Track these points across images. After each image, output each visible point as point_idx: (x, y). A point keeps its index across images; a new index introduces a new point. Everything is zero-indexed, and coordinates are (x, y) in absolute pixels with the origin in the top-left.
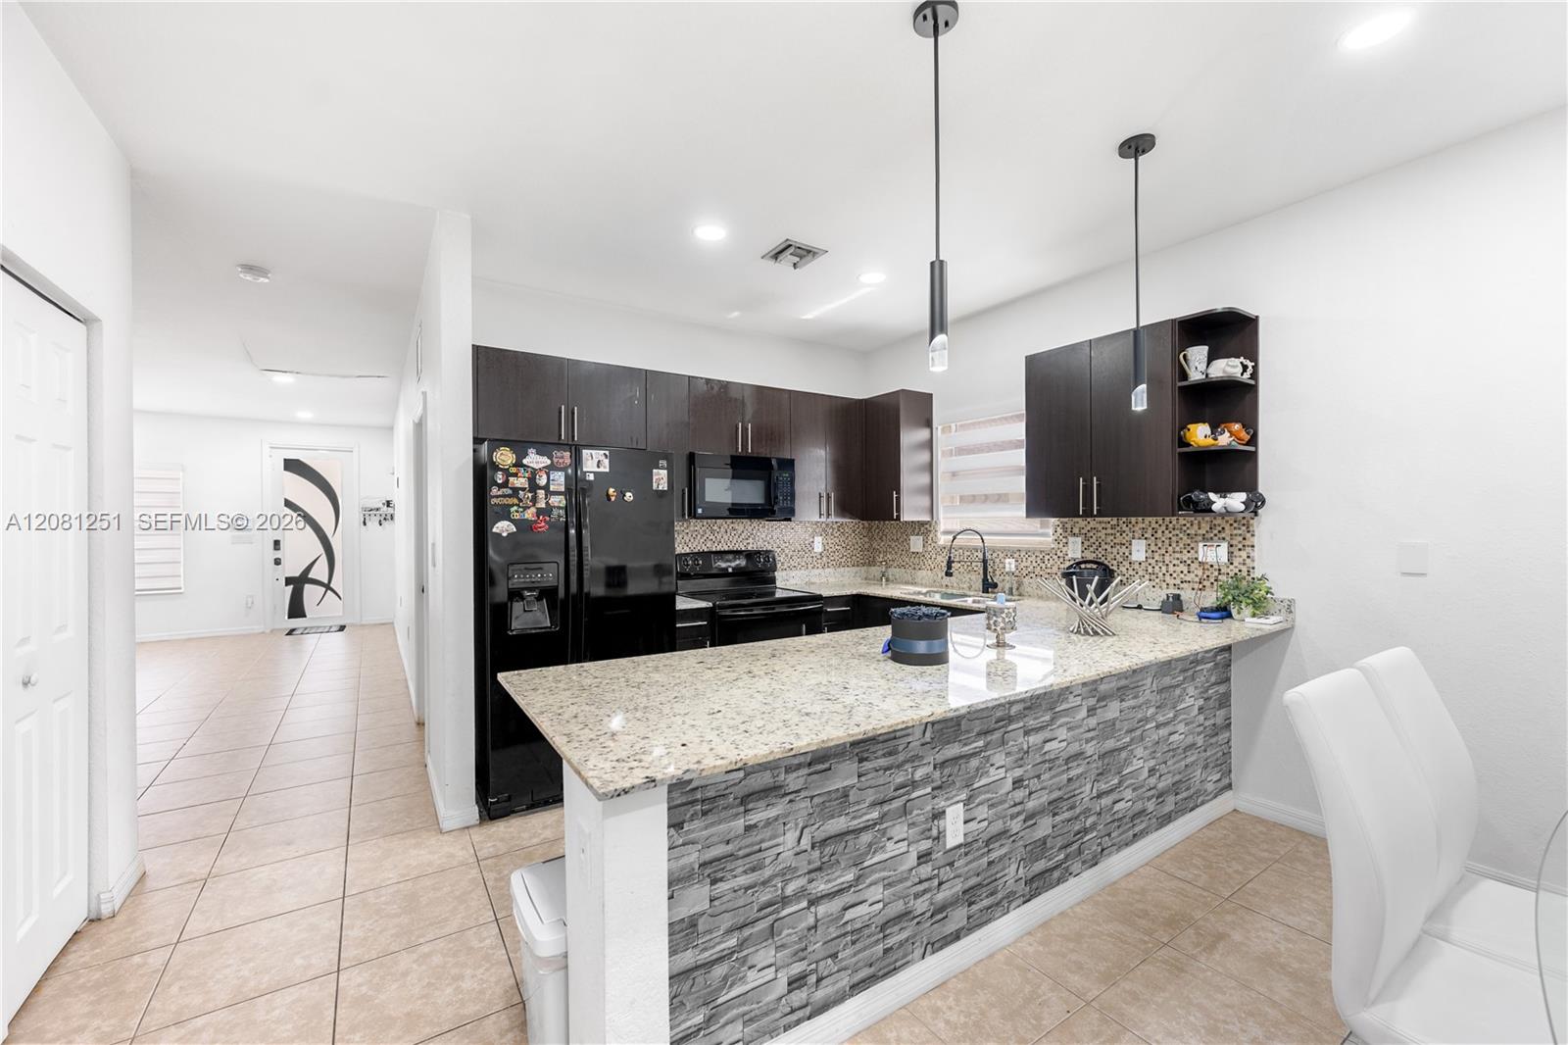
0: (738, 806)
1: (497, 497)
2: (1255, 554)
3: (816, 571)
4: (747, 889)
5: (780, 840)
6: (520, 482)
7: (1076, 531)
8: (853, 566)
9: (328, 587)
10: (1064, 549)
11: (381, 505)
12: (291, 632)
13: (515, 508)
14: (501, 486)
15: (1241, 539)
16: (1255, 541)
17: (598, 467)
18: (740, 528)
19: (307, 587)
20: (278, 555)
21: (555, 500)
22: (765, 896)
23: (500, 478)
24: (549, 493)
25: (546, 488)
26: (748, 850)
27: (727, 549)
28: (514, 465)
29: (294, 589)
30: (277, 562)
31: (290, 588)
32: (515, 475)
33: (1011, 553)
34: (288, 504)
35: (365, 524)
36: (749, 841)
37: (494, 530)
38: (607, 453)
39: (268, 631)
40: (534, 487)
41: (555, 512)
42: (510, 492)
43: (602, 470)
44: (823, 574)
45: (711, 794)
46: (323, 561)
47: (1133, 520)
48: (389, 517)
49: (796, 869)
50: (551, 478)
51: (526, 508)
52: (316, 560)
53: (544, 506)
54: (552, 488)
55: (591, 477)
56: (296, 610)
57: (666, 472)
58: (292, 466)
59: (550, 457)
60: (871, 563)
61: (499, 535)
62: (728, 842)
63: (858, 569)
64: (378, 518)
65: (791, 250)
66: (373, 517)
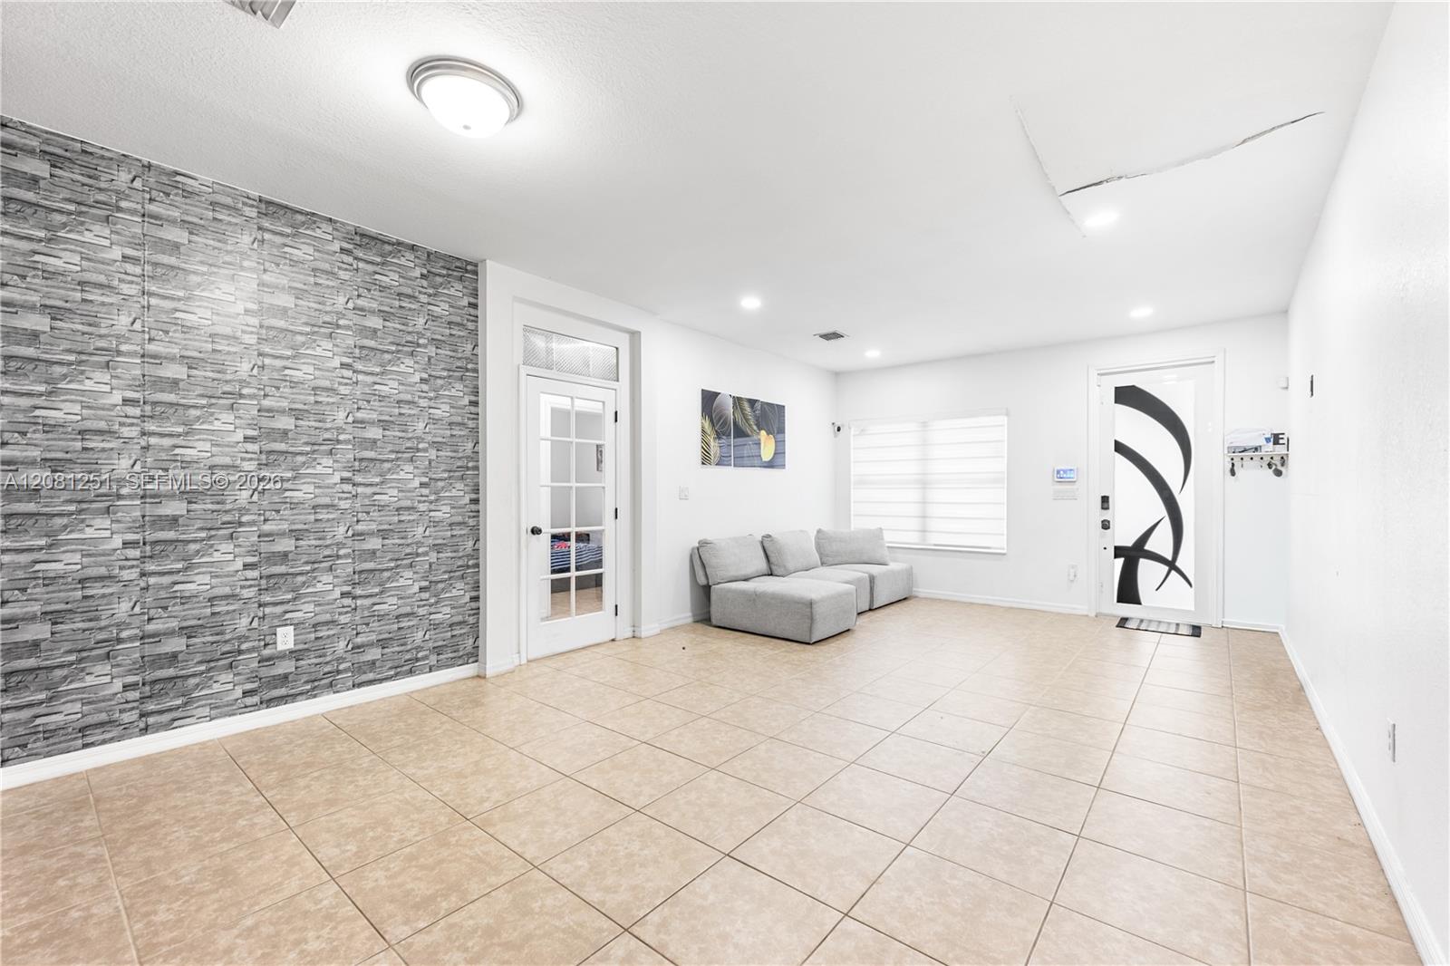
9: (1171, 565)
11: (1262, 442)
12: (1121, 623)
19: (1144, 563)
20: (1107, 515)
29: (1125, 562)
30: (1105, 525)
31: (1121, 561)
34: (1120, 448)
35: (1233, 473)
39: (1093, 615)
46: (1166, 529)
48: (1277, 460)
52: (1158, 522)
56: (1128, 591)
58: (1129, 396)
64: (1257, 463)
66: (1247, 462)
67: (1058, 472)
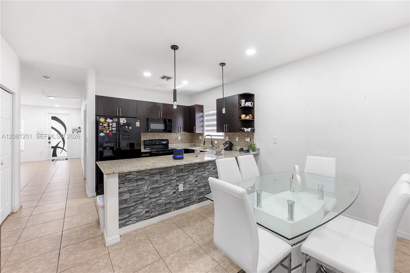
0: (135, 181)
1: (101, 128)
2: (254, 140)
3: (179, 144)
4: (137, 195)
5: (144, 187)
6: (106, 125)
7: (227, 135)
8: (188, 143)
9: (63, 149)
10: (226, 139)
11: (77, 128)
12: (53, 160)
13: (105, 130)
14: (101, 126)
15: (252, 137)
16: (254, 137)
17: (123, 122)
18: (161, 134)
19: (58, 149)
20: (50, 141)
21: (113, 129)
22: (141, 197)
23: (101, 124)
24: (112, 127)
25: (112, 126)
26: (137, 189)
27: (157, 139)
28: (104, 122)
30: (49, 143)
31: (53, 149)
32: (105, 123)
33: (217, 140)
34: (52, 128)
35: (73, 133)
36: (137, 187)
37: (100, 135)
38: (126, 119)
39: (47, 160)
40: (109, 126)
41: (114, 131)
42: (103, 127)
43: (124, 122)
44: (181, 145)
45: (130, 179)
46: (62, 142)
47: (236, 133)
48: (80, 131)
49: (147, 193)
50: (113, 124)
51: (107, 130)
52: (60, 142)
53: (111, 130)
54: (113, 126)
55: (122, 124)
56: (54, 154)
57: (139, 123)
58: (54, 118)
59: (113, 120)
60: (193, 142)
61: (101, 136)
62: (133, 187)
63: (189, 143)
64: (77, 131)
65: (165, 77)
66: (75, 131)
67: (38, 132)
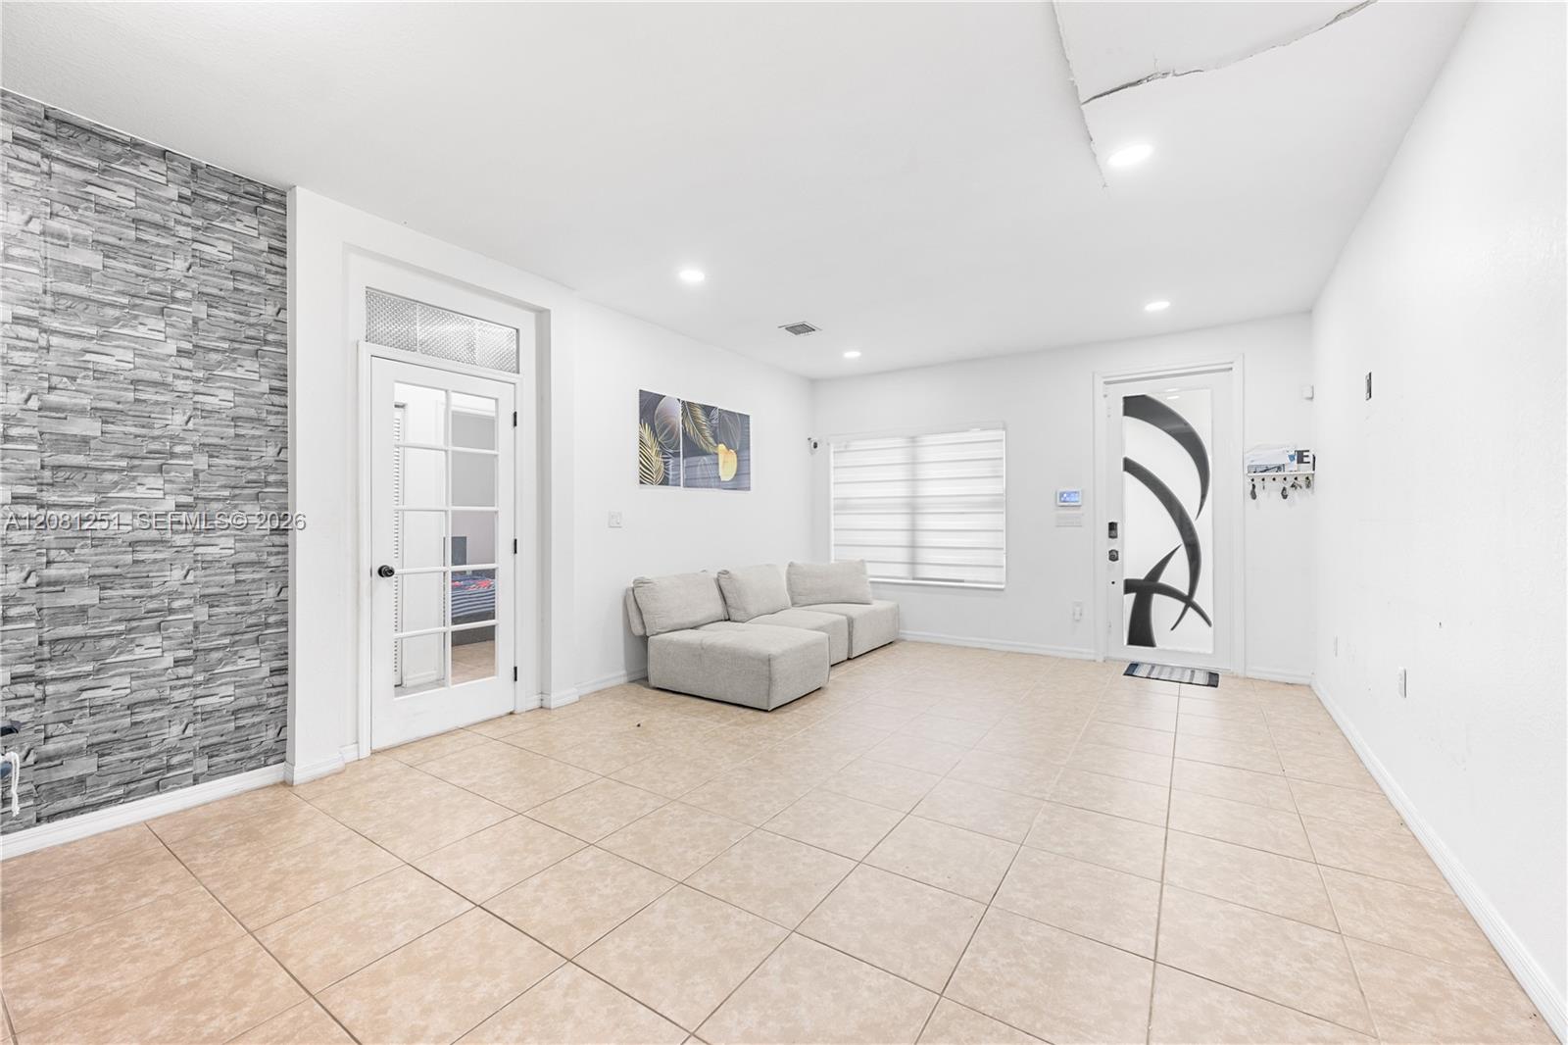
9: (1188, 601)
11: (1287, 460)
12: (1132, 669)
19: (1157, 599)
20: (1115, 545)
29: (1137, 598)
30: (1113, 556)
31: (1133, 596)
34: (1130, 466)
35: (1254, 496)
39: (1100, 659)
46: (1181, 560)
48: (1302, 481)
52: (1176, 549)
56: (1140, 633)
58: (1139, 407)
64: (1279, 485)
66: (1269, 483)
67: (1062, 495)
